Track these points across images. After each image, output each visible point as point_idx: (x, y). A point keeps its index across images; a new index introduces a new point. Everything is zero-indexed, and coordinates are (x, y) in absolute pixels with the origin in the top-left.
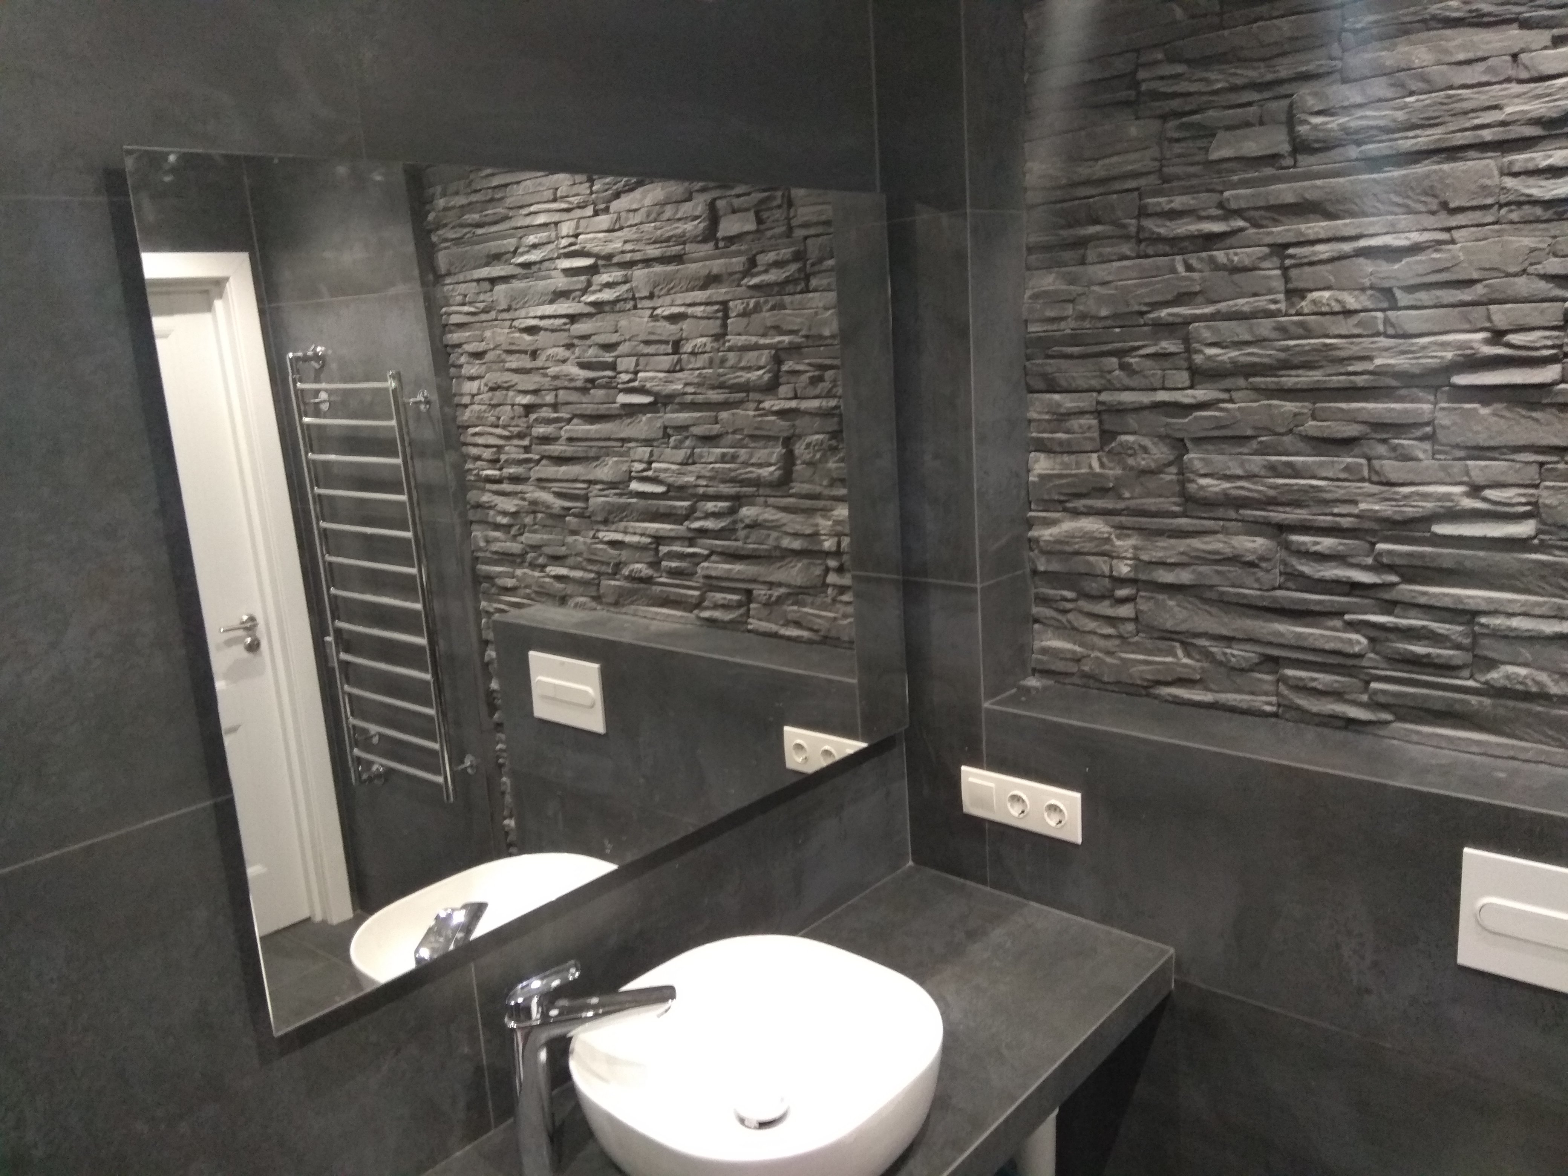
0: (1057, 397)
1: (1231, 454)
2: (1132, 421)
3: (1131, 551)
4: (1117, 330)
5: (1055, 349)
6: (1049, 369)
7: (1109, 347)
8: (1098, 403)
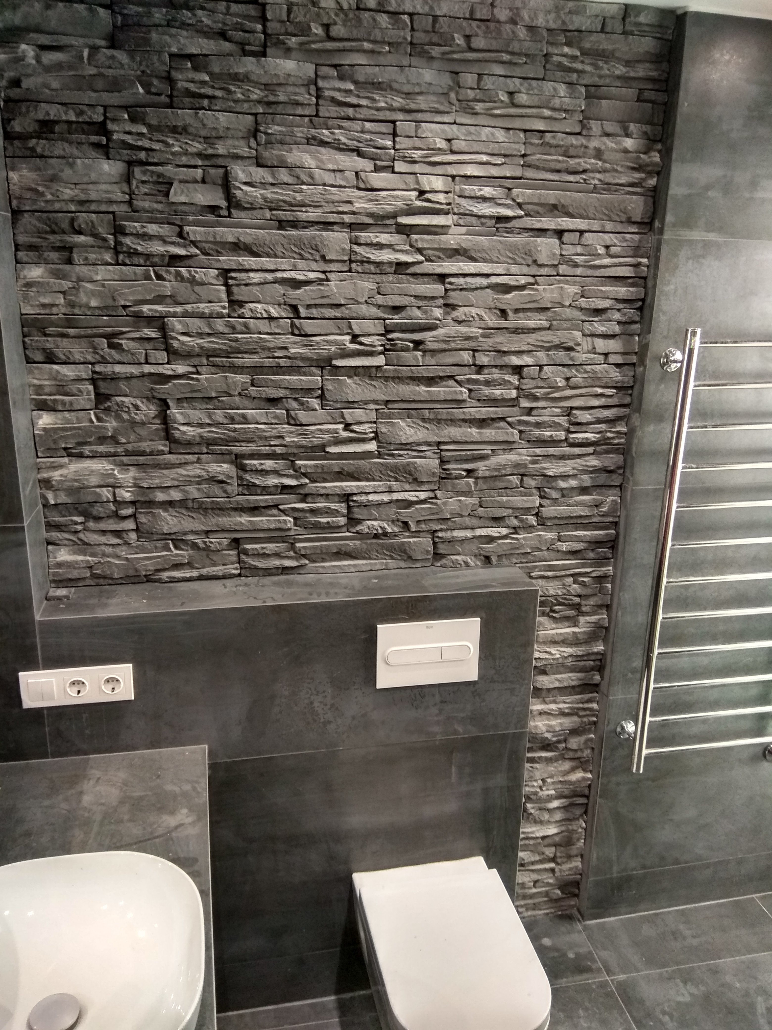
0: (55, 367)
1: (201, 409)
2: (123, 386)
3: (131, 481)
4: (105, 318)
5: (51, 329)
6: (48, 346)
7: (101, 331)
8: (94, 372)
